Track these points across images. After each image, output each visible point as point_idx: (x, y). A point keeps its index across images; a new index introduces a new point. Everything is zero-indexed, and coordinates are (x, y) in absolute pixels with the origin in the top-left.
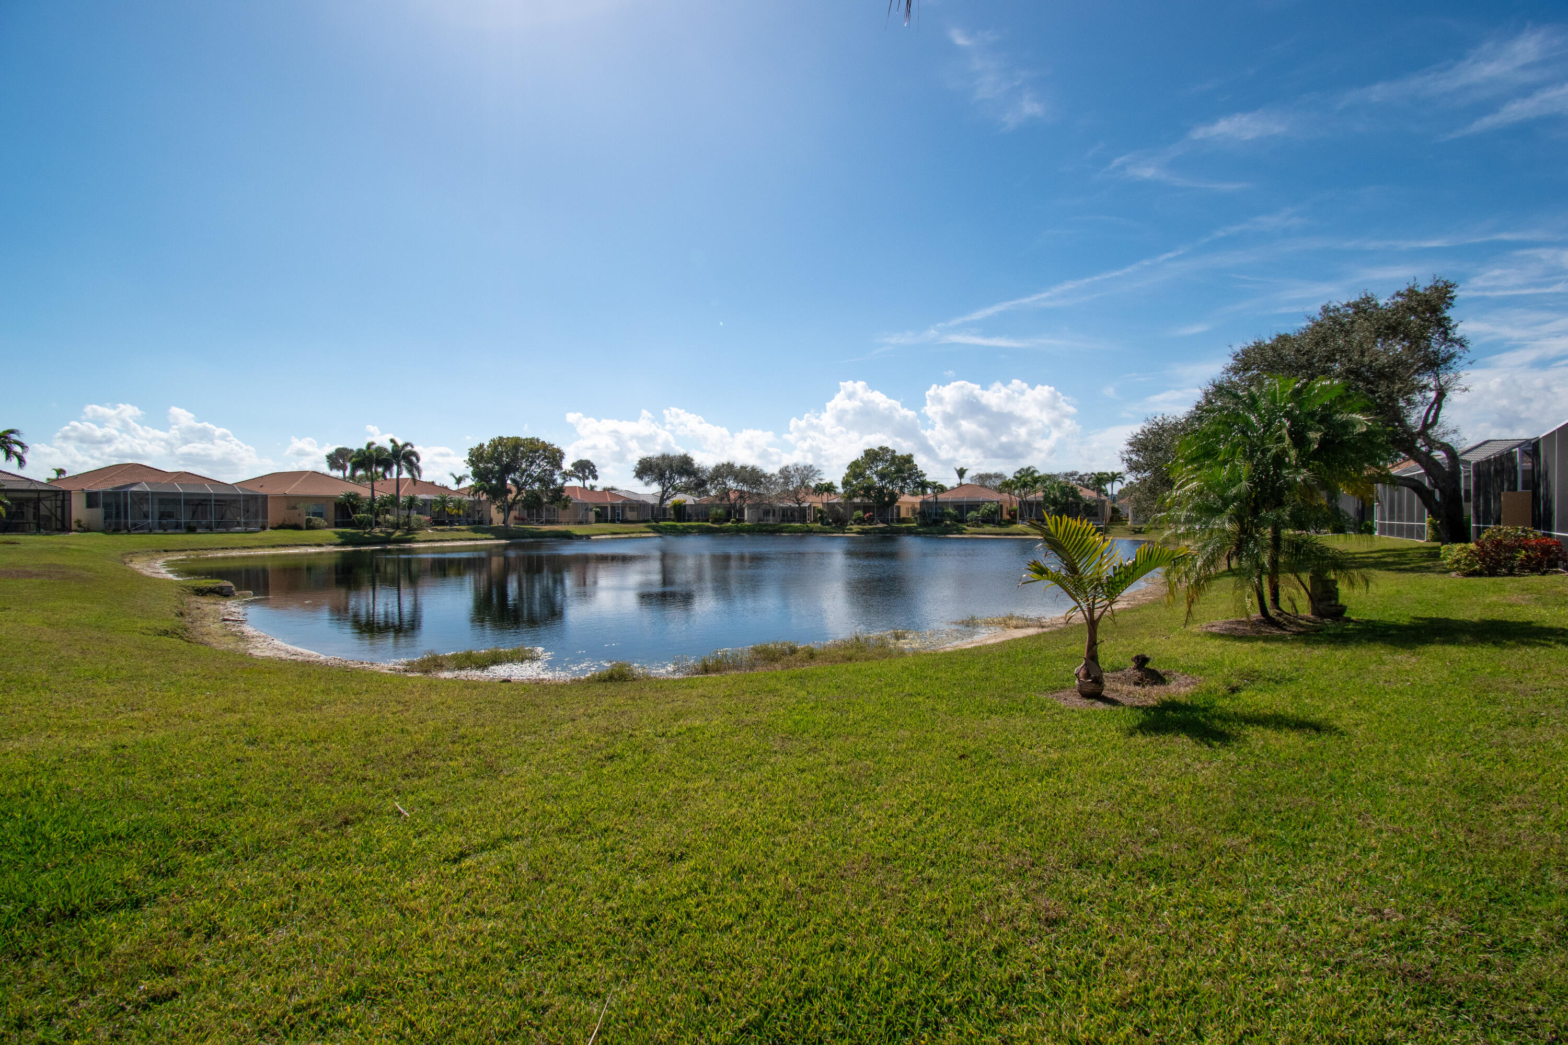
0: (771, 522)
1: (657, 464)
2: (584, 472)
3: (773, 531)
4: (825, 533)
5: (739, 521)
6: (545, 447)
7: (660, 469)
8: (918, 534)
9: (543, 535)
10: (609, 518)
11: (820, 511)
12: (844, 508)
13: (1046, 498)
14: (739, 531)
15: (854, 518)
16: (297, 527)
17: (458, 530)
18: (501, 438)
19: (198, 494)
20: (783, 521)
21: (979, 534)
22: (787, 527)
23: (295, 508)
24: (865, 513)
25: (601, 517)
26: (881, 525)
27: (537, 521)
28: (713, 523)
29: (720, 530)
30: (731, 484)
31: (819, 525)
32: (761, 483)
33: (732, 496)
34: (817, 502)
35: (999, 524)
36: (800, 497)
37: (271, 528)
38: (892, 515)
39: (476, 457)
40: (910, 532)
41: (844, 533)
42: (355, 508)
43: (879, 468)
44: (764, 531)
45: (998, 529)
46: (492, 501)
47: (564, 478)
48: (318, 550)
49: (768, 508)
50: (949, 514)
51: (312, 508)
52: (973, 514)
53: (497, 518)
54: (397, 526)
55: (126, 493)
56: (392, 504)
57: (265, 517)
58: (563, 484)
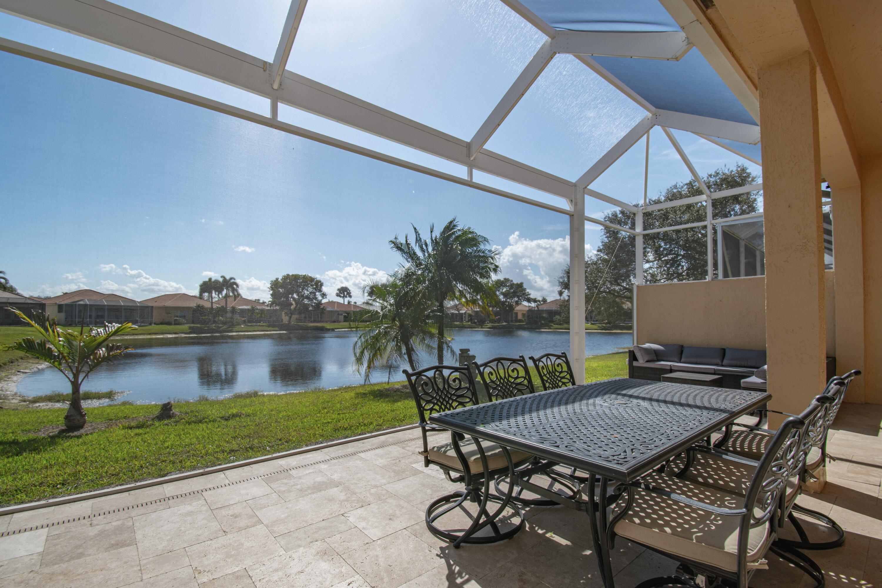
2: (344, 294)
4: (472, 328)
6: (312, 279)
8: (526, 329)
9: (309, 328)
10: (352, 319)
11: (471, 315)
12: (484, 314)
15: (489, 319)
16: (169, 324)
17: (260, 326)
18: (288, 275)
19: (114, 306)
20: (452, 321)
21: (559, 329)
22: (454, 325)
23: (169, 313)
24: (496, 317)
25: (347, 318)
26: (504, 324)
27: (309, 321)
31: (470, 323)
34: (469, 310)
36: (459, 307)
37: (155, 324)
38: (512, 317)
39: (275, 285)
40: (520, 327)
41: (482, 328)
42: (203, 313)
43: (504, 291)
46: (282, 310)
47: (323, 297)
48: (174, 336)
50: (543, 317)
51: (179, 313)
53: (285, 319)
54: (224, 323)
55: (76, 305)
56: (222, 310)
57: (152, 316)
58: (321, 300)
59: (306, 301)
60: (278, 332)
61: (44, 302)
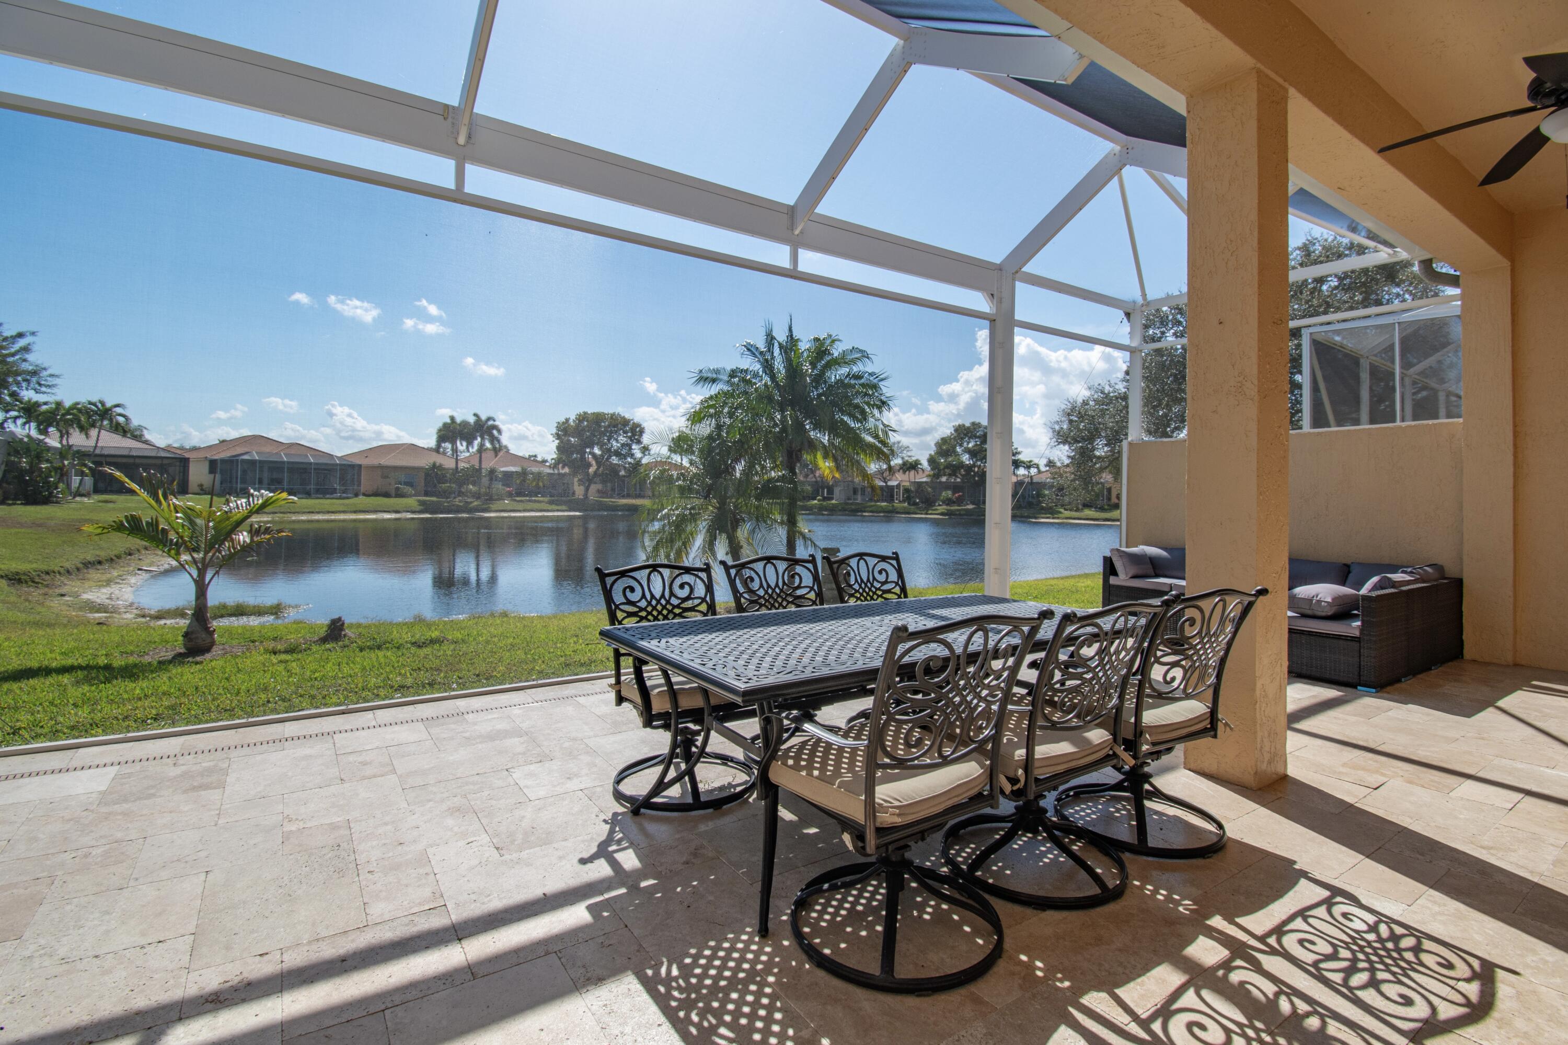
0: (859, 501)
3: (855, 511)
4: (911, 513)
5: (825, 499)
6: (625, 422)
9: (615, 508)
11: (908, 490)
12: (931, 487)
14: (822, 509)
15: (941, 497)
16: (387, 495)
17: (535, 501)
18: (585, 413)
19: (301, 463)
20: (871, 500)
21: (1074, 519)
22: (872, 506)
23: (387, 477)
24: (954, 493)
26: (970, 507)
27: (619, 494)
31: (906, 504)
34: (903, 480)
36: (886, 475)
37: (364, 495)
38: (980, 496)
39: (563, 430)
41: (927, 514)
42: (442, 479)
43: (970, 445)
44: (851, 510)
45: (1096, 514)
46: (574, 473)
47: (643, 453)
48: (393, 516)
49: (857, 486)
50: (1045, 496)
51: (403, 478)
53: (579, 491)
54: (477, 496)
55: (239, 460)
56: (474, 474)
57: (359, 485)
58: (641, 458)
59: (615, 460)
60: (566, 514)
61: (187, 455)
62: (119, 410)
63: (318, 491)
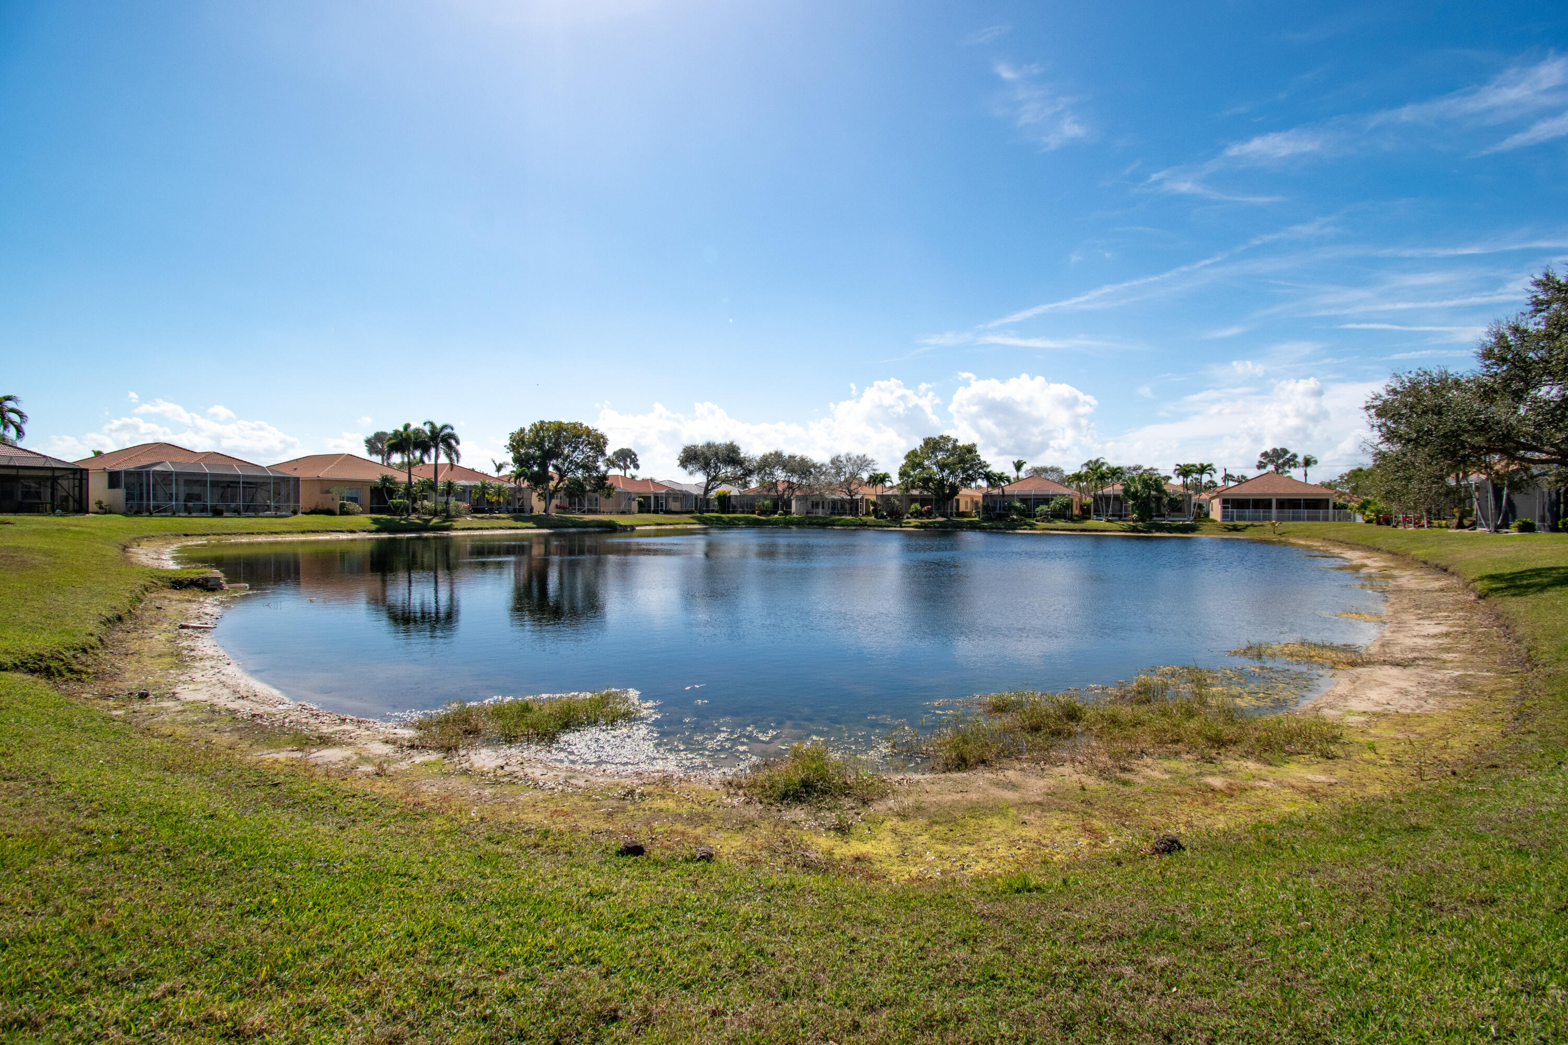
0: (820, 514)
1: (703, 453)
2: (625, 464)
3: (824, 525)
4: (881, 526)
5: (786, 513)
6: (589, 432)
7: (706, 458)
8: (982, 529)
9: (586, 525)
10: (652, 509)
11: (874, 504)
12: (900, 501)
13: (1126, 491)
14: (788, 524)
15: (911, 511)
16: (330, 512)
18: (542, 422)
19: (226, 475)
20: (833, 514)
21: (1051, 530)
22: (839, 520)
23: (328, 492)
24: (922, 506)
25: (644, 507)
26: (940, 519)
27: (579, 510)
28: (759, 514)
29: (768, 523)
30: (780, 475)
32: (811, 473)
33: (780, 488)
34: (870, 493)
35: (1071, 519)
36: (852, 488)
37: (303, 513)
38: (951, 509)
39: (517, 443)
40: (973, 527)
41: (899, 527)
42: (391, 493)
43: (939, 458)
44: (814, 524)
45: (1071, 525)
46: (534, 487)
47: (608, 466)
49: (819, 499)
50: (1016, 508)
51: (346, 493)
52: (1043, 508)
53: (538, 505)
54: (435, 513)
55: (148, 473)
56: (429, 489)
57: (297, 500)
58: (606, 472)
59: (580, 474)
60: (535, 532)
61: (82, 466)
62: (10, 404)
63: (247, 509)
